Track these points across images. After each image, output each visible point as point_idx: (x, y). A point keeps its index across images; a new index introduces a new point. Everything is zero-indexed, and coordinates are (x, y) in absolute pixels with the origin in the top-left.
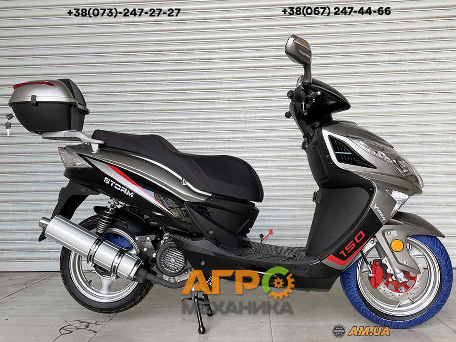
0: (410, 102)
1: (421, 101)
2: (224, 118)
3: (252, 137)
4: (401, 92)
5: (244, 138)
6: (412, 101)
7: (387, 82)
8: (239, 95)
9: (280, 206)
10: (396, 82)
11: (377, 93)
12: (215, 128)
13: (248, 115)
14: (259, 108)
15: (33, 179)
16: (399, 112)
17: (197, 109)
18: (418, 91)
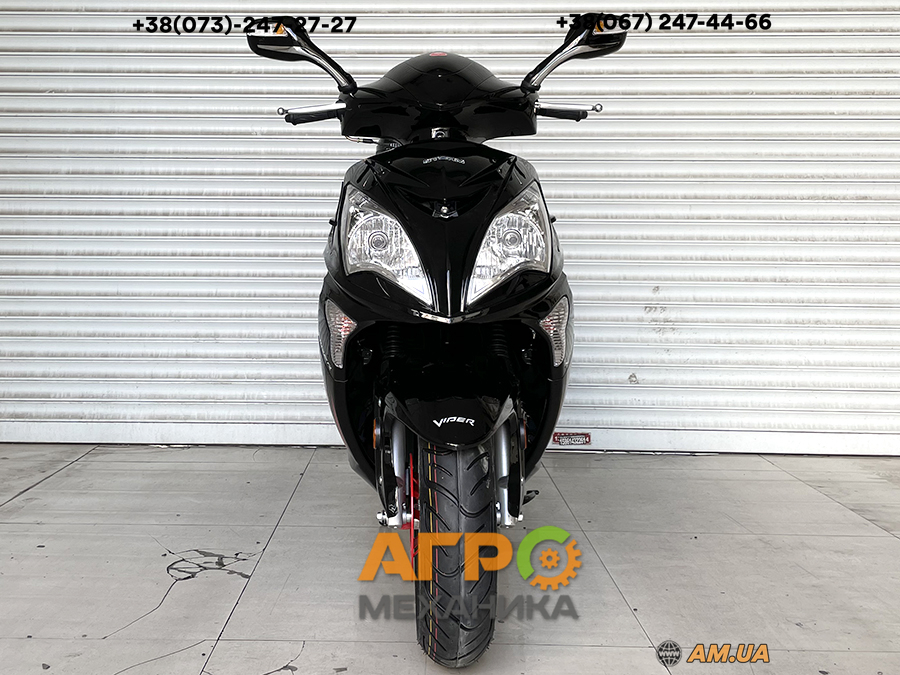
0: (839, 114)
1: (862, 114)
6: (844, 114)
7: (795, 72)
10: (812, 72)
11: (773, 94)
16: (818, 134)
18: (855, 93)
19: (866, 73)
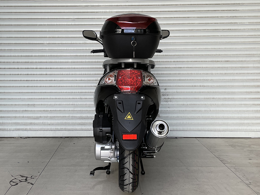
0: (220, 36)
1: (227, 36)
4: (215, 30)
6: (222, 36)
7: (207, 24)
11: (200, 30)
16: (214, 42)
18: (225, 30)
19: (228, 23)
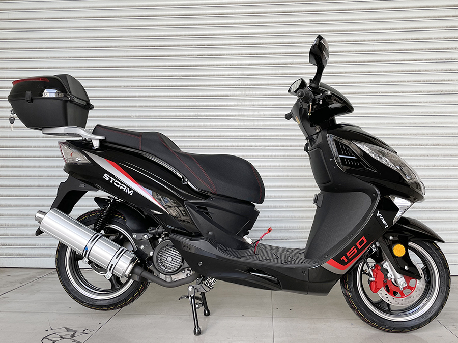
0: (424, 103)
1: (436, 102)
2: (232, 116)
3: (261, 136)
4: (415, 92)
5: (252, 136)
6: (427, 102)
7: (401, 82)
8: (248, 93)
9: (287, 207)
10: (410, 82)
11: (390, 93)
12: (222, 126)
13: (256, 113)
14: (268, 105)
15: (37, 174)
16: (413, 113)
17: (205, 106)
18: (433, 92)
19: (438, 81)
